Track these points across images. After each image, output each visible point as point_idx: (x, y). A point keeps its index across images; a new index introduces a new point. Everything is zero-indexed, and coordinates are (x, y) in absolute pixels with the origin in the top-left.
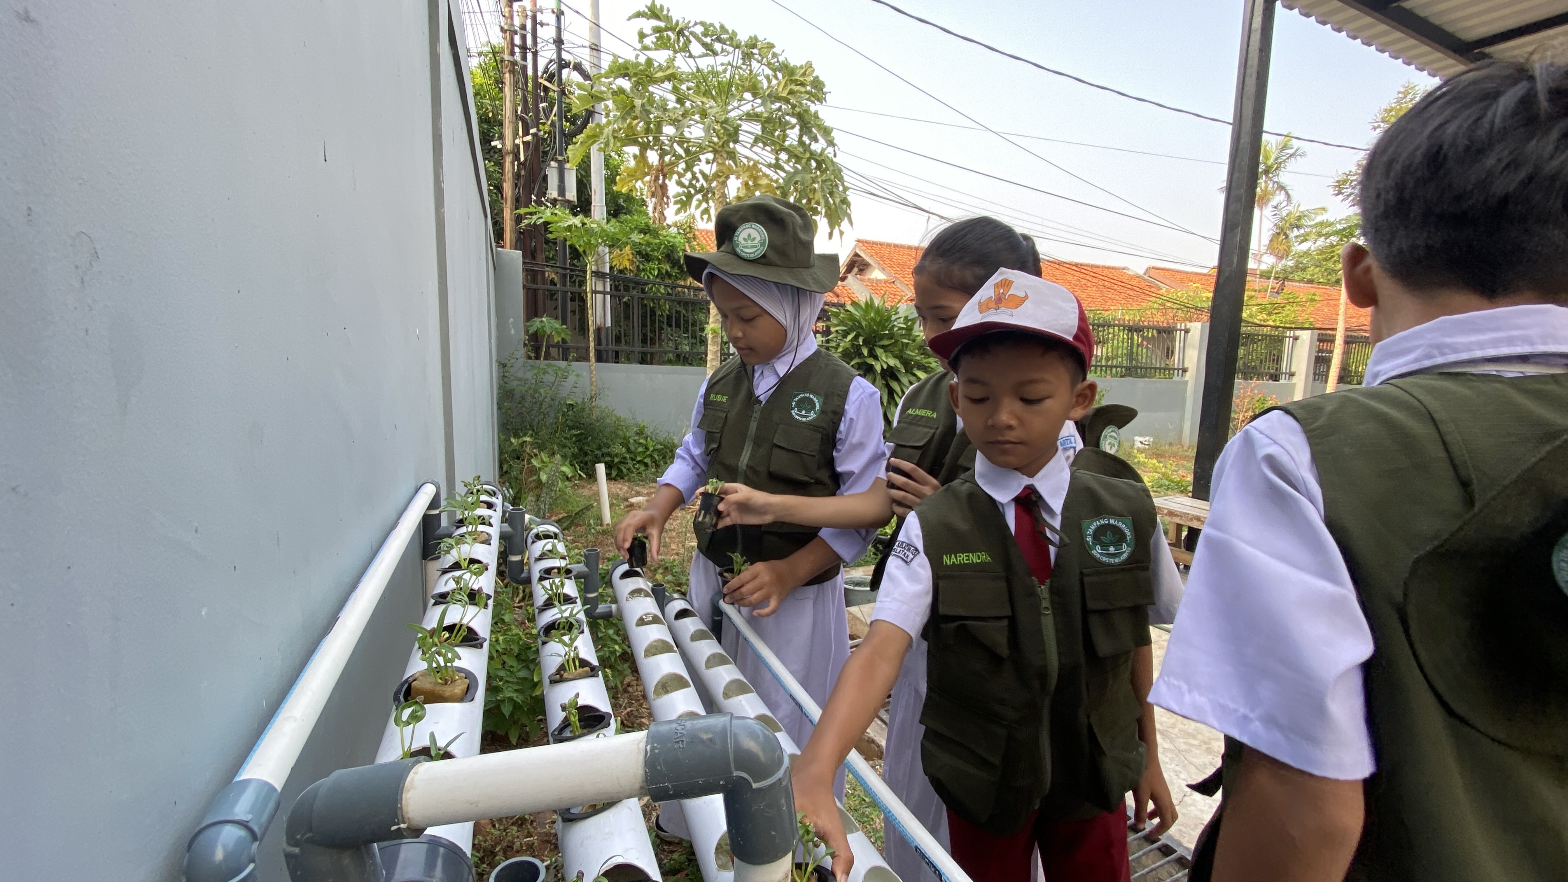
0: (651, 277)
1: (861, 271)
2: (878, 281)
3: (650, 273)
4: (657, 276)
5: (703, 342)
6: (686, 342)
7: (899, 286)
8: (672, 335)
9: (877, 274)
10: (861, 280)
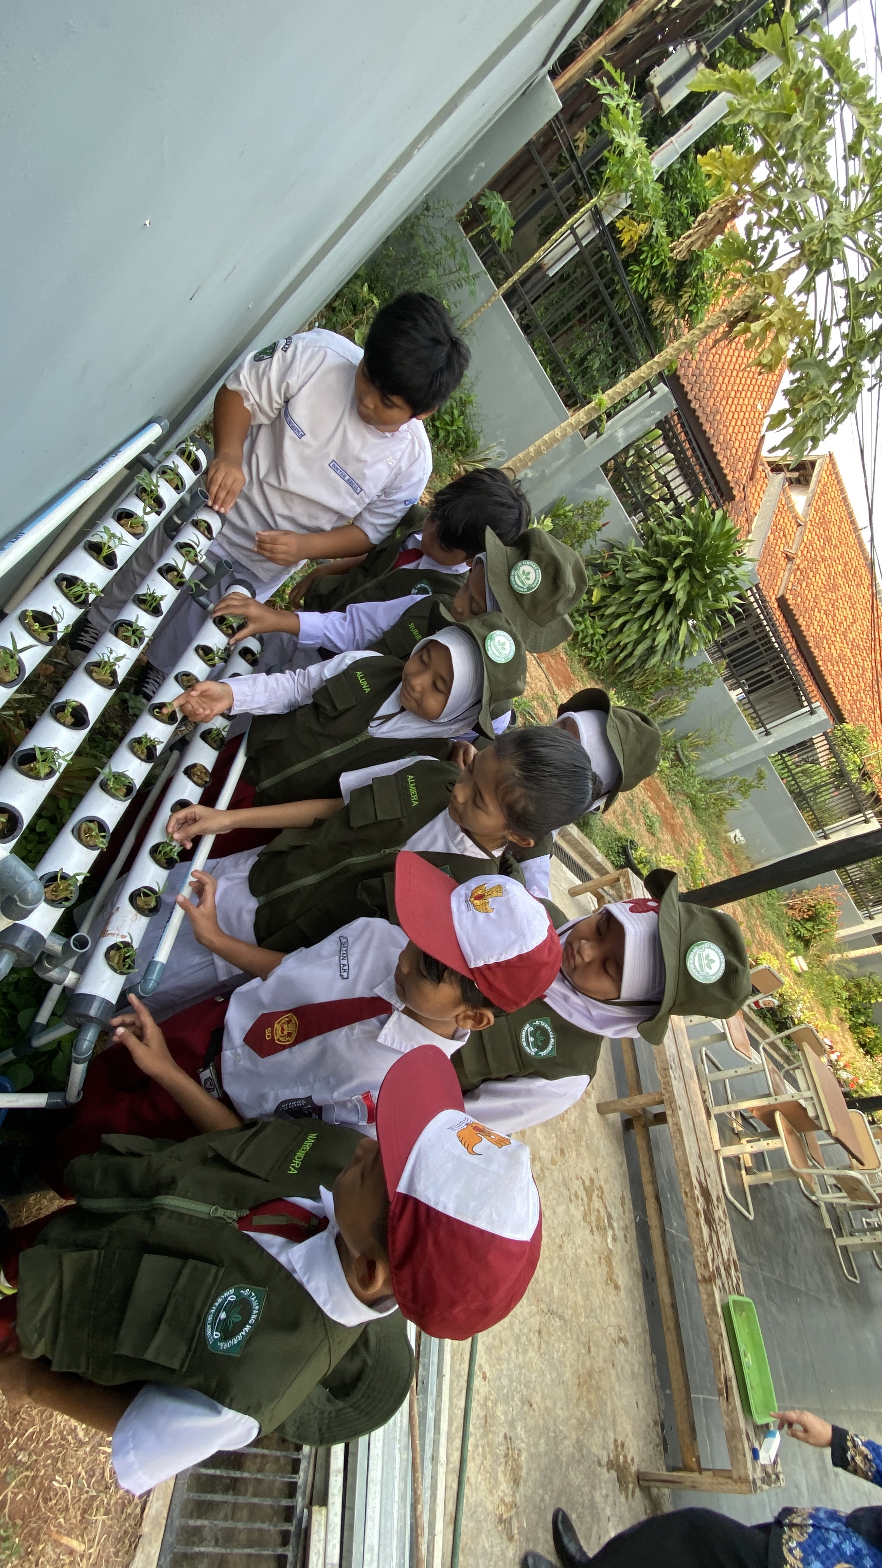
0: (648, 262)
1: (798, 481)
2: (791, 509)
3: (652, 256)
4: (653, 267)
5: (614, 379)
6: (603, 357)
7: (798, 533)
8: (601, 336)
9: (799, 499)
10: (784, 490)
